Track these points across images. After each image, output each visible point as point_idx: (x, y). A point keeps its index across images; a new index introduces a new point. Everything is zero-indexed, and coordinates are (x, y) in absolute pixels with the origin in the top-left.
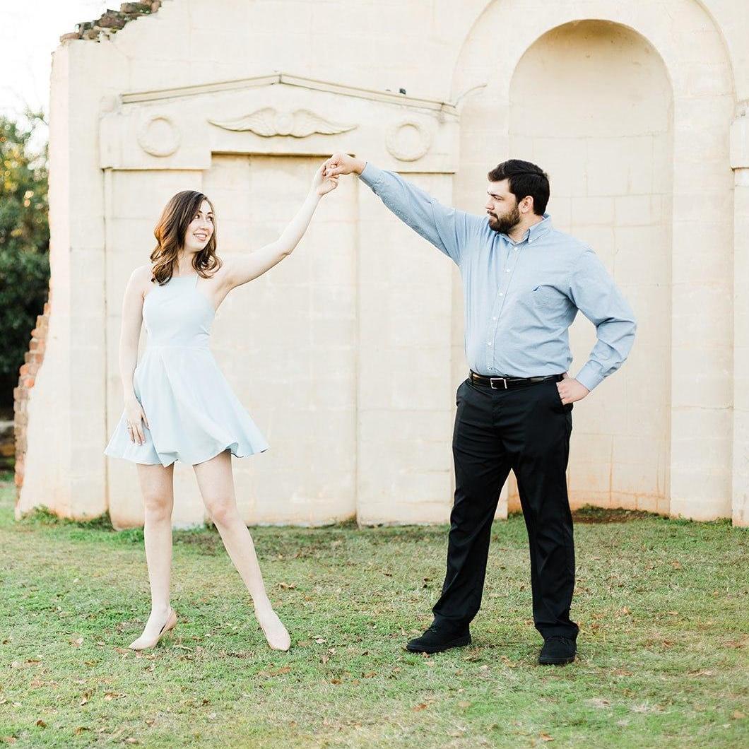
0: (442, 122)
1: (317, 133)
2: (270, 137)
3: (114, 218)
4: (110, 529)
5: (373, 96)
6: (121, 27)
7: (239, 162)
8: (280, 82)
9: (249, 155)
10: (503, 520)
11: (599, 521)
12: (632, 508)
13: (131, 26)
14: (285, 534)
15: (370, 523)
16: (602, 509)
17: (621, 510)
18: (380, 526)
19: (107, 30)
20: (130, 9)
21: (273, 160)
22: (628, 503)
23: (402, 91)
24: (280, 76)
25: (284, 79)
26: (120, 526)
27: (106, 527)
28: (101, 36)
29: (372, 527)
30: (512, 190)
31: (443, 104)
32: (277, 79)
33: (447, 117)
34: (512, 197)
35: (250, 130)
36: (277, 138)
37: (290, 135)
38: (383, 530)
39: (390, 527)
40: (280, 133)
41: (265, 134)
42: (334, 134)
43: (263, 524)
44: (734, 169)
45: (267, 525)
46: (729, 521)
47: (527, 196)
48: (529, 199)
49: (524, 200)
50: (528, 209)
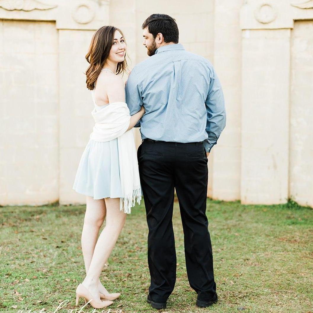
1: (36, 9)
2: (11, 10)
9: (3, 20)
14: (17, 210)
15: (65, 204)
18: (70, 205)
21: (15, 23)
29: (66, 206)
30: (151, 31)
34: (151, 36)
35: (1, 7)
36: (15, 11)
37: (21, 10)
38: (71, 208)
39: (75, 206)
40: (16, 9)
41: (9, 9)
42: (45, 10)
43: (11, 204)
44: (243, 30)
45: (13, 205)
46: (239, 202)
47: (159, 34)
48: (161, 35)
49: (158, 36)
50: (161, 41)
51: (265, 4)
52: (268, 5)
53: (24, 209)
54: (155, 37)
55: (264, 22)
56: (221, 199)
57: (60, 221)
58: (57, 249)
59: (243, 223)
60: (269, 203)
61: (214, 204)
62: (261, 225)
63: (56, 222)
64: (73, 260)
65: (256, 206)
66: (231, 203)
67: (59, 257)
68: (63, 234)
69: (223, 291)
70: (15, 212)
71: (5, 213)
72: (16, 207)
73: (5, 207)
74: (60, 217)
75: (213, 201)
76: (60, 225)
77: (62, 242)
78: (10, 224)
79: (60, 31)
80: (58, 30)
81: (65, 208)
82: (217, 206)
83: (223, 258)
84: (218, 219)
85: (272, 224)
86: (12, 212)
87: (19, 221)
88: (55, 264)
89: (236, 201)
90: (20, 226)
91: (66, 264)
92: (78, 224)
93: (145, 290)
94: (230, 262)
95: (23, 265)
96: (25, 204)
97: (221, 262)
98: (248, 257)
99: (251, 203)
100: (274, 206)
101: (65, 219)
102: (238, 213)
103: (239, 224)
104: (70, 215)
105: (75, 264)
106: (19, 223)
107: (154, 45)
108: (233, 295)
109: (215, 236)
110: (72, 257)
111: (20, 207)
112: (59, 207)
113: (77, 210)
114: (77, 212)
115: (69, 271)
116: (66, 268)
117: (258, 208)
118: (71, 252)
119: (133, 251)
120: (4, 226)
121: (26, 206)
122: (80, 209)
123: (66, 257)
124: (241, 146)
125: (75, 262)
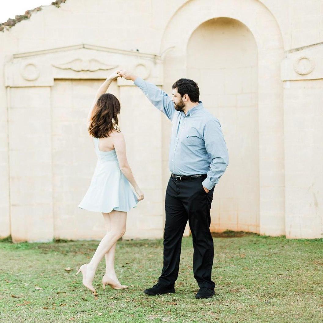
0: (155, 63)
1: (100, 69)
2: (79, 71)
3: (11, 108)
4: (12, 242)
5: (125, 53)
6: (13, 25)
7: (67, 83)
8: (84, 48)
9: (72, 80)
10: (187, 237)
11: (231, 237)
12: (247, 231)
13: (18, 25)
14: (86, 244)
15: (127, 239)
16: (234, 232)
17: (242, 232)
18: (132, 240)
19: (8, 27)
20: (18, 18)
21: (82, 82)
22: (245, 229)
23: (138, 50)
24: (83, 45)
25: (86, 46)
26: (16, 241)
27: (9, 242)
28: (5, 30)
29: (128, 240)
31: (155, 56)
32: (82, 46)
33: (158, 61)
35: (70, 69)
36: (82, 72)
37: (88, 71)
38: (133, 242)
39: (136, 240)
40: (84, 70)
41: (77, 70)
42: (108, 70)
43: (80, 239)
44: (284, 81)
45: (82, 240)
46: (284, 237)
47: (185, 94)
48: (187, 95)
49: (184, 96)
50: (186, 100)
51: (302, 58)
52: (306, 58)
53: (92, 243)
54: (182, 96)
55: (302, 74)
56: (267, 235)
57: (124, 251)
58: (123, 268)
59: (284, 251)
60: (312, 237)
61: (261, 239)
62: (300, 253)
63: (121, 251)
64: (137, 274)
65: (300, 240)
66: (277, 238)
67: (125, 272)
68: (128, 259)
69: (256, 293)
70: (85, 245)
71: (76, 245)
72: (85, 241)
73: (76, 241)
74: (123, 248)
75: (260, 236)
76: (124, 253)
77: (127, 263)
78: (82, 253)
79: (121, 88)
80: (119, 86)
81: (128, 242)
82: (264, 240)
83: (260, 274)
84: (262, 249)
85: (310, 253)
86: (82, 245)
87: (89, 250)
88: (122, 277)
89: (281, 236)
90: (90, 254)
91: (130, 277)
92: (140, 253)
93: (193, 291)
94: (266, 276)
95: (97, 277)
96: (92, 239)
97: (258, 276)
98: (281, 273)
99: (295, 238)
100: (316, 240)
101: (128, 249)
102: (281, 245)
103: (280, 252)
104: (132, 247)
105: (138, 277)
106: (90, 252)
107: (182, 102)
108: (264, 295)
109: (257, 260)
110: (135, 273)
111: (88, 241)
112: (123, 241)
113: (138, 244)
114: (138, 245)
115: (133, 281)
116: (132, 280)
117: (300, 241)
118: (135, 270)
119: (185, 269)
120: (77, 254)
121: (93, 241)
122: (141, 243)
123: (130, 273)
124: (284, 186)
125: (137, 276)
